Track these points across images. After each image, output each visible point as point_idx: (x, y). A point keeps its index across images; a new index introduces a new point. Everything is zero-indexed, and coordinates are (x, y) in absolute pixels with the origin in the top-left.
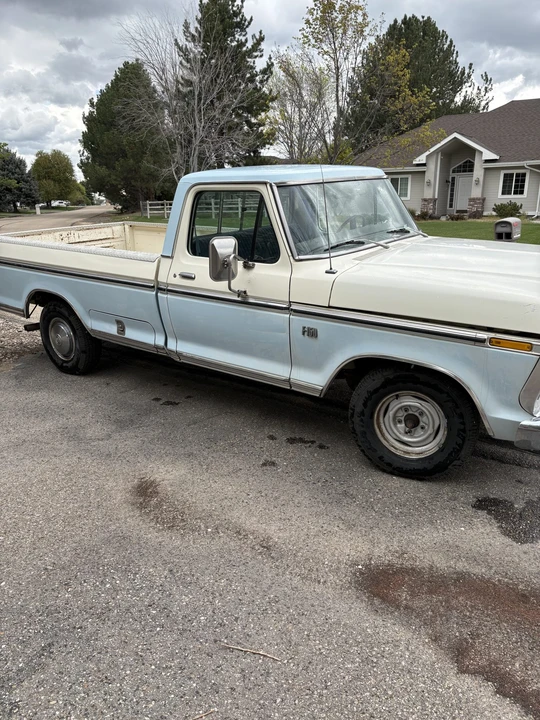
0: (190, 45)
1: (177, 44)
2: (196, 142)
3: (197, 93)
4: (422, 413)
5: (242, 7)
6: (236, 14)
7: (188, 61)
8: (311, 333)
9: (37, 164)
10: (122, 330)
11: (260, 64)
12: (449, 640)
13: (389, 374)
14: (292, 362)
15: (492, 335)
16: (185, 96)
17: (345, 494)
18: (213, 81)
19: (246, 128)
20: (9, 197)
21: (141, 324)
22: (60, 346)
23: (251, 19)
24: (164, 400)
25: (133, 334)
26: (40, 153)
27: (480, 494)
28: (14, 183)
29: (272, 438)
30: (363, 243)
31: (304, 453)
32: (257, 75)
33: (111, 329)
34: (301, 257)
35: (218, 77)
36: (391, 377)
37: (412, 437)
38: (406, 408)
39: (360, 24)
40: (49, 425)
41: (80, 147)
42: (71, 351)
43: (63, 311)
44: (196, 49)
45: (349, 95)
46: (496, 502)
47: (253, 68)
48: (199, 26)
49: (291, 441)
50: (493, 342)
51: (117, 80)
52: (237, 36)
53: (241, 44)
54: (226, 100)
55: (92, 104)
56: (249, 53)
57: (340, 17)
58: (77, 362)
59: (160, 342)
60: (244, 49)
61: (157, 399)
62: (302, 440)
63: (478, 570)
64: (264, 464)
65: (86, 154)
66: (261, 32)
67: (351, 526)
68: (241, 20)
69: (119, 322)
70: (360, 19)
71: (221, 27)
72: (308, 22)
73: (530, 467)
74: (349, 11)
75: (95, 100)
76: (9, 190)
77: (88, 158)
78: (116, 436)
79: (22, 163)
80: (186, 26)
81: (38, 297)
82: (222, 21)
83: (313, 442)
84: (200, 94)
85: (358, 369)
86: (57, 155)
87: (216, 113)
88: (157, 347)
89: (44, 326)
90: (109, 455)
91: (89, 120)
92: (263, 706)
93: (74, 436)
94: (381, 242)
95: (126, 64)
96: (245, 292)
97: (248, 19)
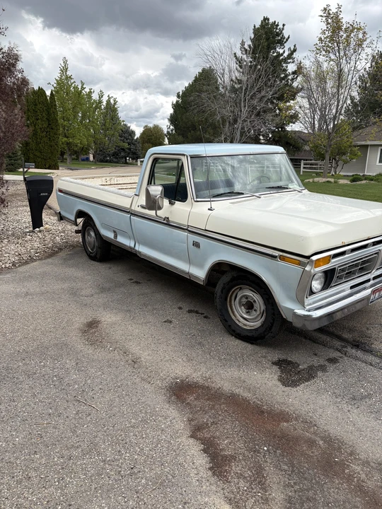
0: (245, 57)
1: (236, 56)
2: (239, 121)
3: (244, 89)
4: (255, 301)
5: (283, 29)
6: (278, 34)
7: (241, 67)
8: (196, 245)
9: (143, 134)
10: (116, 236)
11: (291, 68)
12: (198, 422)
13: (235, 274)
14: (190, 262)
15: (281, 253)
16: (237, 90)
17: (200, 343)
18: (257, 80)
19: (278, 111)
20: (123, 154)
21: (124, 234)
22: (90, 243)
23: (289, 37)
24: (135, 280)
25: (121, 239)
26: (146, 126)
27: (283, 357)
28: (126, 145)
29: (180, 308)
30: (243, 194)
31: (193, 319)
32: (289, 75)
33: (110, 235)
34: (198, 200)
35: (260, 77)
36: (235, 275)
37: (250, 315)
38: (247, 297)
39: (361, 39)
40: (66, 285)
41: (168, 123)
42: (94, 246)
43: (91, 223)
44: (247, 59)
45: (360, 87)
46: (289, 363)
47: (285, 70)
48: (251, 43)
49: (190, 311)
50: (282, 258)
51: (196, 80)
52: (277, 49)
53: (279, 55)
54: (263, 93)
55: (178, 96)
56: (285, 60)
57: (345, 35)
58: (96, 254)
59: (132, 245)
60: (281, 58)
61: (131, 279)
62: (197, 312)
63: (246, 395)
64: (165, 322)
65: (172, 127)
66: (295, 46)
67: (190, 360)
68: (282, 38)
69: (115, 232)
70: (361, 36)
71: (266, 44)
72: (320, 39)
73: (330, 347)
74: (352, 31)
75: (181, 94)
76: (123, 149)
77: (172, 131)
78: (96, 296)
79: (133, 133)
80: (243, 44)
81: (80, 214)
82: (268, 39)
83: (202, 314)
84: (246, 89)
85: (219, 269)
86: (156, 127)
87: (255, 102)
88: (130, 247)
89: (83, 232)
90: (86, 305)
91: (176, 107)
92: (76, 427)
93: (74, 293)
94: (257, 194)
95: (203, 70)
96: (168, 218)
97: (286, 37)
